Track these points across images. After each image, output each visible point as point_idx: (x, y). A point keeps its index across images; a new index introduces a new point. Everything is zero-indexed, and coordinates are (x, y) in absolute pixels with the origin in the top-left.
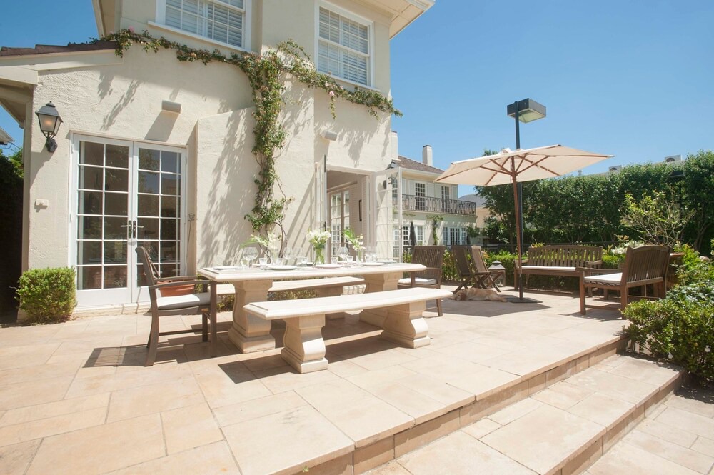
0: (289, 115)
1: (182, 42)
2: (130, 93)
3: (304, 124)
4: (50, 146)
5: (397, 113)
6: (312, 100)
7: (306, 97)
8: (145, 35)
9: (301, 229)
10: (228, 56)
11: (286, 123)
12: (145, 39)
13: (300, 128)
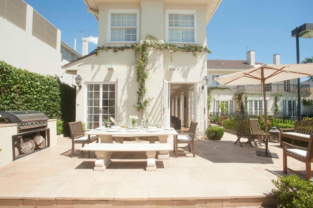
0: (151, 65)
1: (114, 46)
2: (99, 68)
3: (158, 67)
4: (80, 87)
5: (209, 52)
6: (162, 56)
7: (159, 55)
8: (104, 47)
9: (157, 110)
10: (130, 46)
11: (150, 68)
12: (104, 48)
13: (156, 69)
